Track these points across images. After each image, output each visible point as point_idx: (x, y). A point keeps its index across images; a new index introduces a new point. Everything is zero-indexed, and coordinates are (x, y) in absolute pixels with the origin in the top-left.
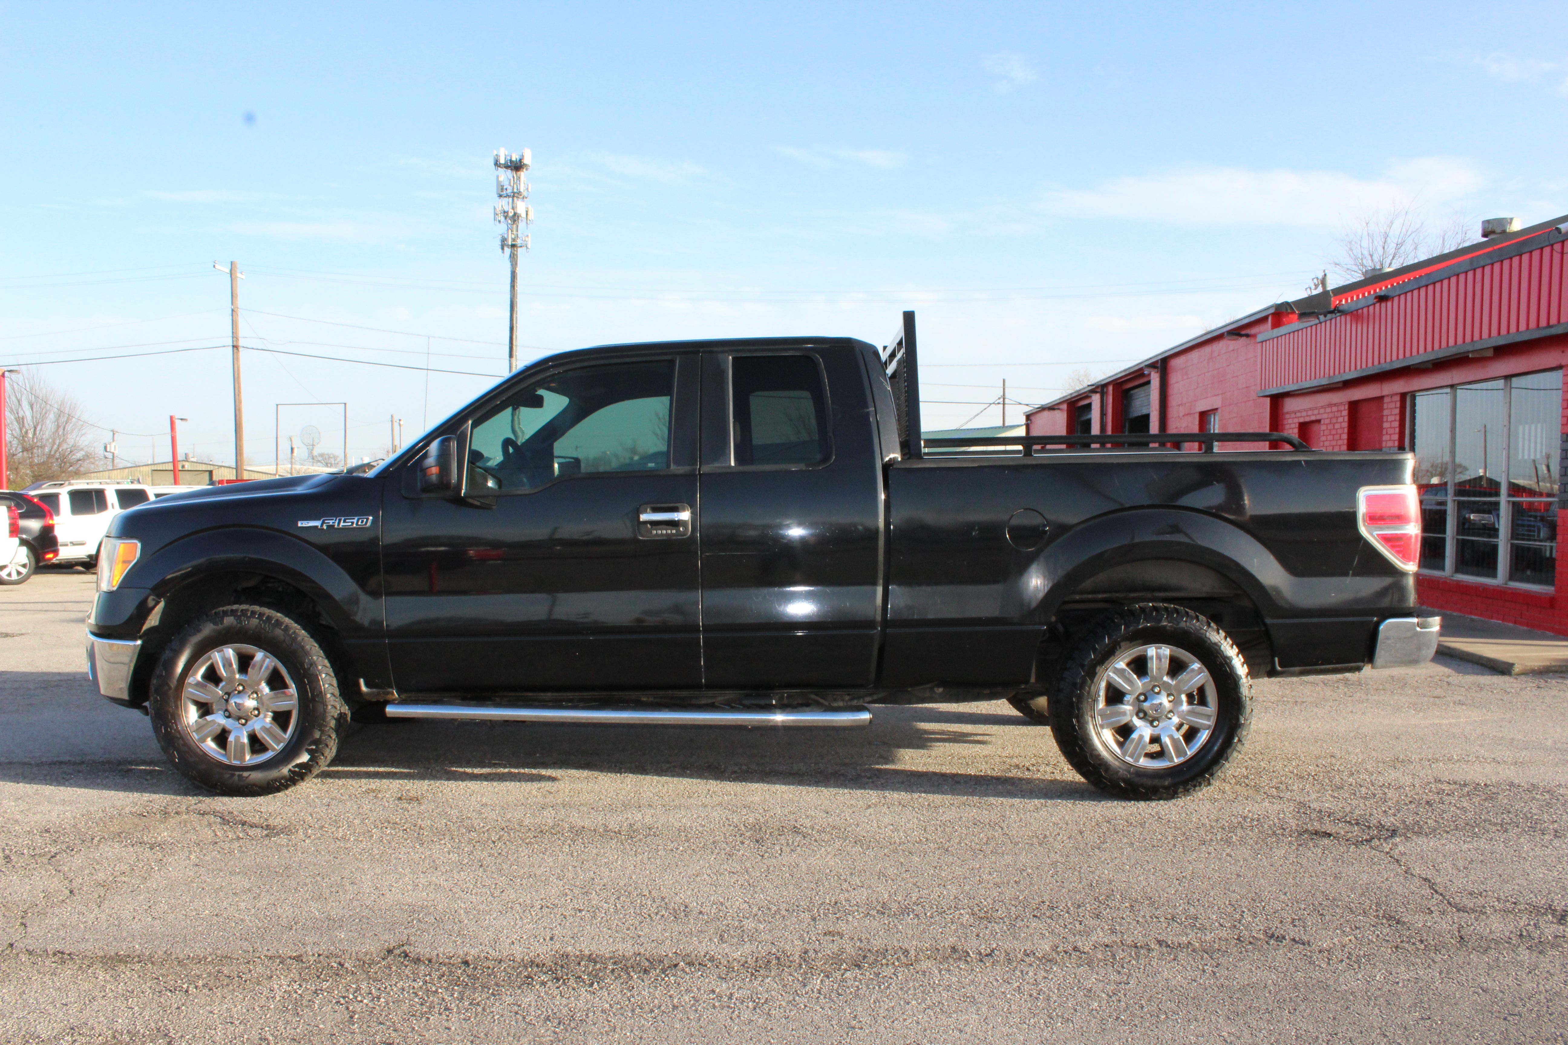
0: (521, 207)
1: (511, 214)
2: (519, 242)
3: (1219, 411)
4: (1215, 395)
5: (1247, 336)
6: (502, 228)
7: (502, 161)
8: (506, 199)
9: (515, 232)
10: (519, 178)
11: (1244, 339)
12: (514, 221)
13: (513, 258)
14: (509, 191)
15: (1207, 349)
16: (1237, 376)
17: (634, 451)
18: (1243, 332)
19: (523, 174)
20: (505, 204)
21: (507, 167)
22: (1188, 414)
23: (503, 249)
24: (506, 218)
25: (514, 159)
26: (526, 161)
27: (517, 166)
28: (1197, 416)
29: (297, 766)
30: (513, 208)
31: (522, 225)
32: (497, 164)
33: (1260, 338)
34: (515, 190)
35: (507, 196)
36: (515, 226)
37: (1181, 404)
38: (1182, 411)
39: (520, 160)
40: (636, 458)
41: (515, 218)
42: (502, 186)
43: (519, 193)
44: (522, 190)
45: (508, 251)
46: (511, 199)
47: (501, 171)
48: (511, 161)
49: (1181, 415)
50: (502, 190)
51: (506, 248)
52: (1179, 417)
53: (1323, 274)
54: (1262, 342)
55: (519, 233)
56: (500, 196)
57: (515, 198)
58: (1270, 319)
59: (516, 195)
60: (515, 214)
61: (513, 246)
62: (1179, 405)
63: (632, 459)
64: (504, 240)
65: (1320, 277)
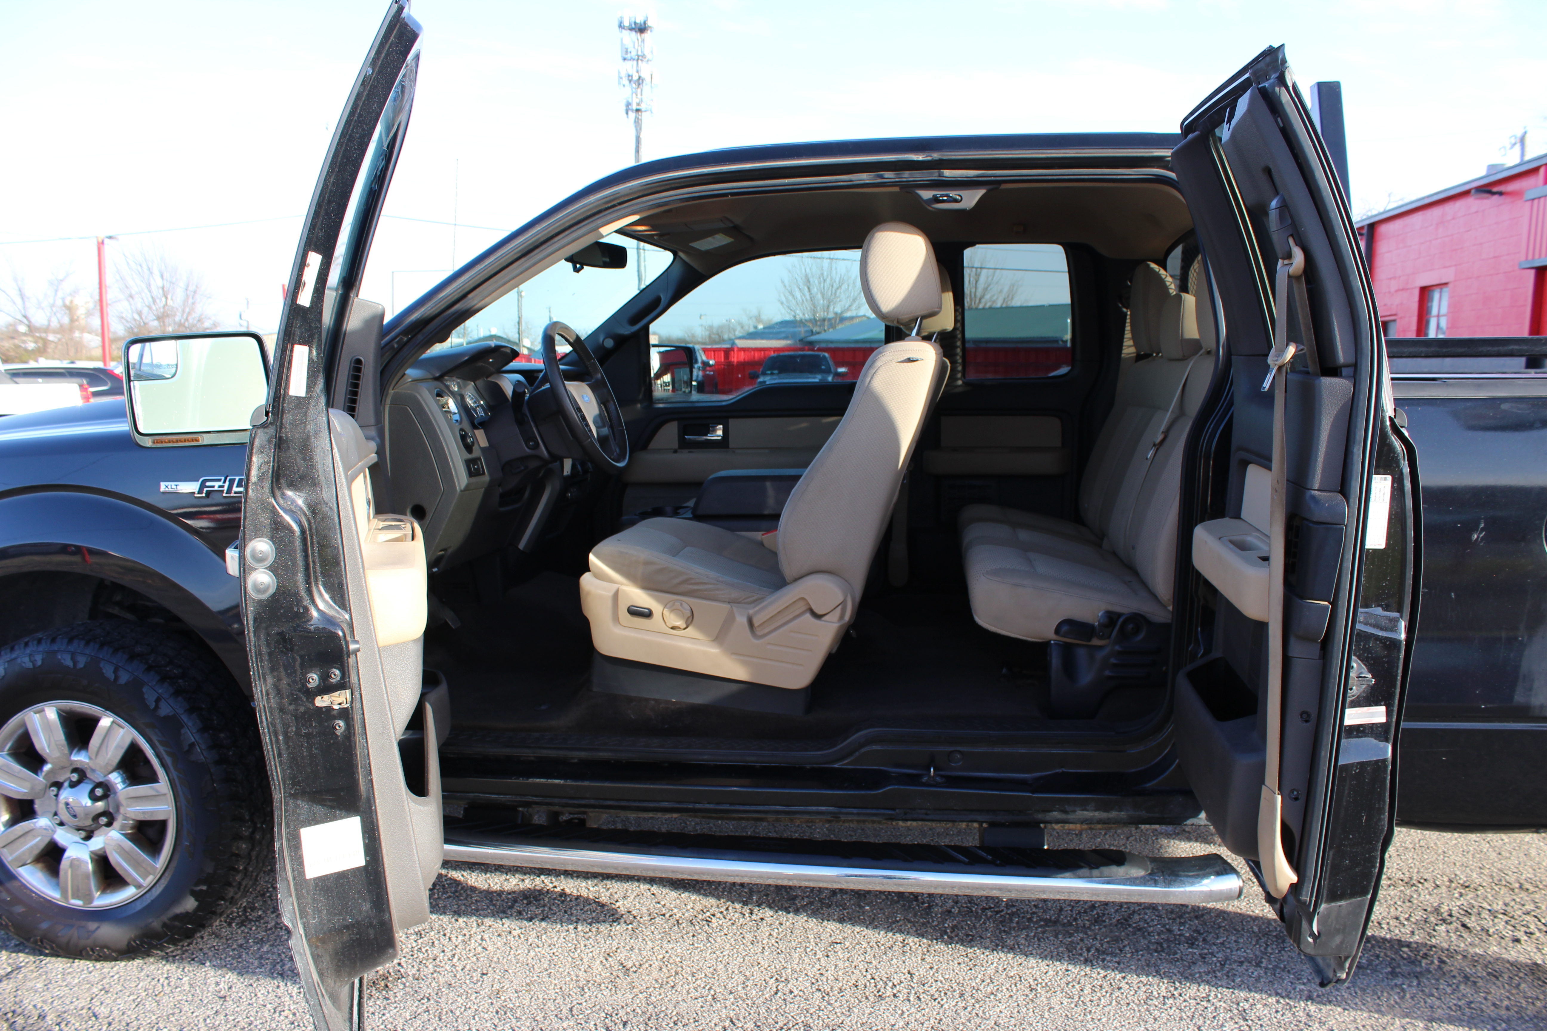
0: (645, 70)
1: (636, 77)
2: (643, 107)
3: (1450, 285)
4: (1445, 267)
5: (1501, 194)
6: (626, 92)
7: (626, 24)
8: (630, 63)
9: (639, 96)
10: (643, 41)
11: (1496, 197)
12: (639, 84)
13: (638, 123)
14: (634, 54)
15: (1436, 212)
16: (1481, 244)
17: (758, 319)
18: (1495, 189)
19: (647, 35)
20: (630, 67)
21: (631, 29)
22: (1403, 290)
23: (627, 113)
24: (630, 81)
25: (638, 21)
26: (649, 23)
27: (642, 29)
28: (1417, 293)
29: (177, 917)
30: (637, 72)
31: (646, 87)
32: (621, 26)
33: (1529, 195)
34: (640, 53)
35: (632, 59)
36: (639, 90)
37: (1394, 278)
38: (1394, 285)
39: (645, 23)
40: (761, 327)
41: (640, 82)
42: (627, 49)
43: (644, 56)
44: (646, 53)
45: (632, 115)
46: (635, 62)
47: (626, 33)
48: (635, 23)
49: (1393, 290)
50: (627, 52)
51: (630, 113)
52: (1389, 292)
53: (1523, 131)
54: (1533, 200)
55: (644, 97)
56: (625, 59)
57: (640, 62)
58: (1542, 171)
59: (640, 58)
60: (640, 77)
61: (638, 110)
62: (1390, 279)
63: (756, 327)
64: (628, 104)
65: (1519, 134)
